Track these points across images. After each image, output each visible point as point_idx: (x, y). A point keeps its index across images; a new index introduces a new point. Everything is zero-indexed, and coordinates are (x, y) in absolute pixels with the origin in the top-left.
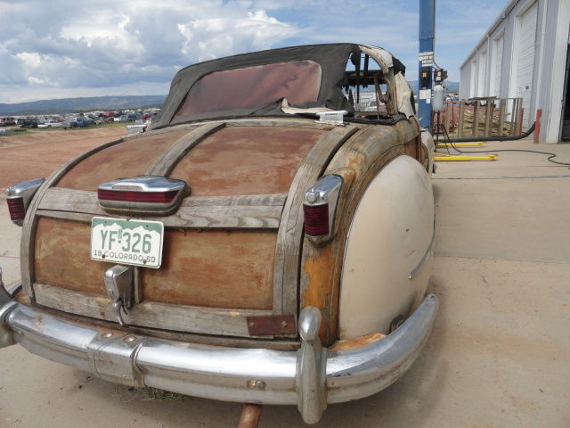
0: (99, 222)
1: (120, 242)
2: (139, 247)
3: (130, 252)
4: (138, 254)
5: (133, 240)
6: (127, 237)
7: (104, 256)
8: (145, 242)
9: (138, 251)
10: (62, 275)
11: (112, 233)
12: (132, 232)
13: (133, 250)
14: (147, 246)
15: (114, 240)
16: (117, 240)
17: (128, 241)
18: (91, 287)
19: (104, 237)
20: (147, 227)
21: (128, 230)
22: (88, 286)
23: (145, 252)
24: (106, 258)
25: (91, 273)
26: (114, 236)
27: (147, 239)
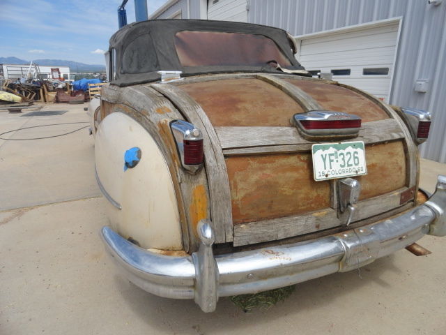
0: (318, 148)
1: (337, 161)
2: (351, 162)
3: (346, 167)
4: (352, 168)
5: (347, 158)
6: (342, 156)
7: (327, 176)
8: (355, 158)
9: (351, 165)
10: (270, 207)
11: (330, 155)
12: (345, 152)
13: (349, 165)
14: (356, 160)
15: (332, 161)
16: (335, 160)
17: (343, 159)
18: (303, 208)
19: (324, 160)
20: (354, 146)
21: (341, 151)
22: (300, 208)
23: (356, 165)
24: (329, 177)
25: (302, 196)
26: (332, 158)
27: (356, 155)
